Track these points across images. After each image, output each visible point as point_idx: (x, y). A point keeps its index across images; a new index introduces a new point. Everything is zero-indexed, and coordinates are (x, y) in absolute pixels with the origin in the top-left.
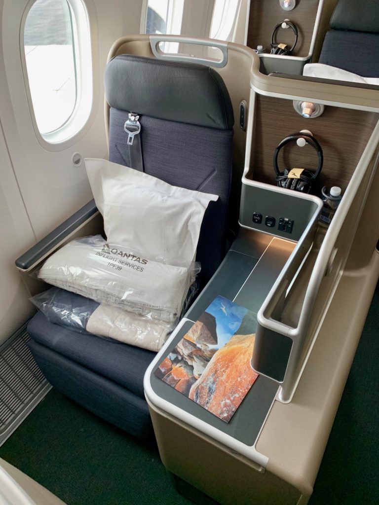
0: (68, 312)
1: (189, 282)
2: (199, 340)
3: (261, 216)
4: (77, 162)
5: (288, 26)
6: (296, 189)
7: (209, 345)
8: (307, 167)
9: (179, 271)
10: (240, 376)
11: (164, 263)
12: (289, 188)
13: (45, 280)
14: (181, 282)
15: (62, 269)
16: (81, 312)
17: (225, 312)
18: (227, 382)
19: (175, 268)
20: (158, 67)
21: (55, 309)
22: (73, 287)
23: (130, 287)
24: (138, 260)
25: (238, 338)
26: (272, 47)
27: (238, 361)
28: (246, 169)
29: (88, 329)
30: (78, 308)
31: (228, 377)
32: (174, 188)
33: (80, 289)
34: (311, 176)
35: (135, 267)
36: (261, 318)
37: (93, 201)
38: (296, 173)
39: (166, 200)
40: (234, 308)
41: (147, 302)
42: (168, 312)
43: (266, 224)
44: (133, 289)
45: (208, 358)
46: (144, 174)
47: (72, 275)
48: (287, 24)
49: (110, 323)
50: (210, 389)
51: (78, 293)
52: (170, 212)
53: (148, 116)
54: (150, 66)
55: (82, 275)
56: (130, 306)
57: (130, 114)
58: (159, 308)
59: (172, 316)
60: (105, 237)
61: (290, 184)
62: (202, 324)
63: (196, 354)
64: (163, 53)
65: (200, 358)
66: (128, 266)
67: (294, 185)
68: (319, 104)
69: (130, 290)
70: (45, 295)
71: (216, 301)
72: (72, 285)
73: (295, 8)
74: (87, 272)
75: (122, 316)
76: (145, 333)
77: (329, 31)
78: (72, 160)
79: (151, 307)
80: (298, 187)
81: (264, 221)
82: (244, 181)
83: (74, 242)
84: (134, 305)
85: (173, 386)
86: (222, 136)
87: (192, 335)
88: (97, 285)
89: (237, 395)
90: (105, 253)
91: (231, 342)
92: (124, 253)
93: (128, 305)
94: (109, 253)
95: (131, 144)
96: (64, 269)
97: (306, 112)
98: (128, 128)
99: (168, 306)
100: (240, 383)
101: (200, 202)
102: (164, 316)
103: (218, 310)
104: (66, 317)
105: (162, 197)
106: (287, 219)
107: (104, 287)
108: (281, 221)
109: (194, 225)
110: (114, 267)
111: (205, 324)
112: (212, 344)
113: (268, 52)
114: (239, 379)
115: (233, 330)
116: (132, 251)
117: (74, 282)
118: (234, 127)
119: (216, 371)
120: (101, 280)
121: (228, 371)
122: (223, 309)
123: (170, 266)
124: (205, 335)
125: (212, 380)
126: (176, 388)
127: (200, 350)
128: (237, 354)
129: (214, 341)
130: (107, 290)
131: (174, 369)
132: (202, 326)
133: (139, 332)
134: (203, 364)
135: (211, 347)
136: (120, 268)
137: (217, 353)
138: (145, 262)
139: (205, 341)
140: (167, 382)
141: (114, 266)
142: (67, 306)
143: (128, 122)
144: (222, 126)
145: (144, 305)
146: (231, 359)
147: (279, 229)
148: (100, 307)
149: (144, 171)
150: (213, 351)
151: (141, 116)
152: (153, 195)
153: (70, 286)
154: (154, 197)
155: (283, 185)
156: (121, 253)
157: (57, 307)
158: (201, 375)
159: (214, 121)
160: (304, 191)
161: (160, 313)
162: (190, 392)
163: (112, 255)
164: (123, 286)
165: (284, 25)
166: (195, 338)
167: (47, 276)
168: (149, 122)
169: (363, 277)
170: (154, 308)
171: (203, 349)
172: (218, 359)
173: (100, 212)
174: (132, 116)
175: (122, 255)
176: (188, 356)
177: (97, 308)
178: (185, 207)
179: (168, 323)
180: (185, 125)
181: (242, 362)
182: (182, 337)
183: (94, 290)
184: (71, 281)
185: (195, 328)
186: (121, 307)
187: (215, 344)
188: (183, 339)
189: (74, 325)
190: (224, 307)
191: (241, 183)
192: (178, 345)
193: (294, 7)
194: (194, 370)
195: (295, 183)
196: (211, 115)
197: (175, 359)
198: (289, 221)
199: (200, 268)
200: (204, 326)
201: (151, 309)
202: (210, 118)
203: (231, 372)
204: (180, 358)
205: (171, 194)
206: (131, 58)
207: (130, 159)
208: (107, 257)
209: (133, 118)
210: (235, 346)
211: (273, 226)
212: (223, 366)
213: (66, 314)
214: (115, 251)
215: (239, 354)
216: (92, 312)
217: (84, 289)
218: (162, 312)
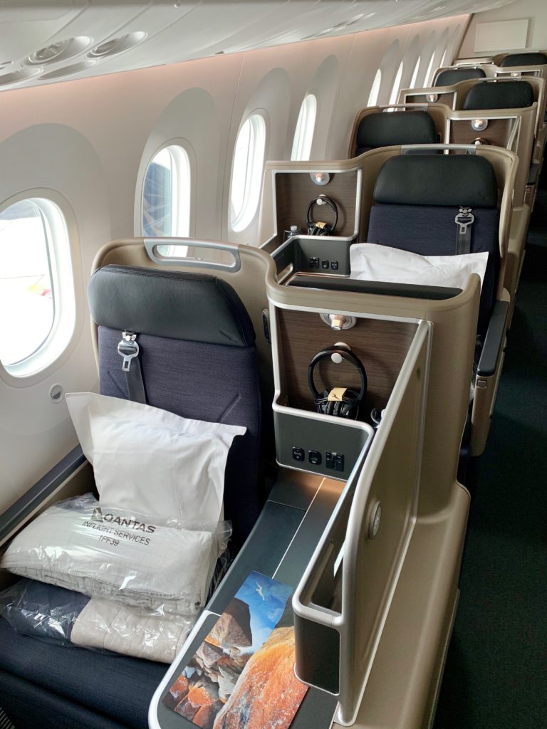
0: (44, 616)
1: (216, 554)
2: (227, 641)
3: (302, 451)
4: (57, 396)
5: (324, 203)
6: (340, 415)
7: (240, 648)
8: (351, 385)
9: (201, 538)
10: (284, 691)
11: (179, 528)
12: (331, 414)
13: (11, 570)
14: (203, 554)
15: (34, 551)
16: (63, 615)
17: (262, 595)
18: (266, 703)
19: (195, 534)
20: (154, 280)
21: (24, 613)
22: (51, 577)
23: (132, 569)
24: (142, 527)
25: (280, 632)
26: (309, 226)
27: (280, 668)
28: (277, 392)
29: (73, 639)
30: (60, 608)
31: (267, 695)
32: (188, 421)
33: (61, 578)
34: (356, 397)
35: (138, 539)
36: (297, 606)
37: (79, 448)
38: (337, 394)
39: (177, 440)
40: (274, 588)
41: (156, 589)
42: (187, 601)
43: (310, 461)
44: (136, 572)
45: (239, 668)
46: (147, 407)
47: (49, 559)
48: (323, 200)
49: (103, 626)
50: (242, 716)
51: (59, 584)
52: (183, 455)
53: (148, 334)
54: (143, 278)
55: (65, 557)
56: (133, 598)
57: (124, 334)
58: (173, 597)
59: (192, 606)
60: (97, 496)
61: (332, 408)
62: (230, 616)
63: (222, 664)
64: (163, 257)
65: (228, 670)
66: (128, 538)
67: (337, 410)
68: (351, 317)
69: (132, 574)
70: (12, 592)
71: (249, 580)
72: (49, 574)
73: (329, 182)
74: (70, 553)
75: (122, 614)
76: (156, 638)
77: (374, 205)
78: (49, 394)
79: (162, 597)
80: (343, 410)
81: (307, 456)
82: (276, 407)
83: (53, 509)
84: (138, 596)
85: (190, 718)
86: (242, 354)
87: (216, 637)
88: (84, 571)
89: (280, 722)
90: (95, 522)
91: (271, 640)
92: (122, 518)
93: (130, 596)
94: (102, 521)
95: (128, 370)
96: (37, 550)
97: (336, 324)
98: (121, 351)
99: (187, 592)
100: (284, 702)
101: (221, 438)
102: (182, 608)
103: (253, 593)
104: (41, 623)
105: (171, 436)
106: (334, 454)
107: (95, 573)
108: (327, 457)
109: (215, 470)
110: (108, 542)
111: (234, 617)
112: (245, 645)
113: (305, 232)
114: (283, 696)
115: (273, 621)
116: (133, 514)
117: (52, 569)
118: (256, 341)
119: (251, 687)
120: (90, 562)
121: (267, 685)
122: (260, 591)
123: (188, 531)
124: (234, 633)
125: (245, 702)
126: (194, 721)
127: (227, 656)
128: (279, 657)
129: (247, 641)
130: (99, 577)
131: (191, 691)
132: (231, 621)
133: (147, 636)
134: (231, 678)
135: (243, 650)
136: (116, 543)
137: (251, 660)
138: (152, 529)
139: (235, 642)
140: (182, 714)
141: (108, 539)
142: (43, 607)
143: (122, 343)
144: (240, 343)
145: (152, 594)
146: (271, 665)
147: (327, 467)
148: (91, 601)
149: (148, 402)
150: (246, 657)
151: (138, 335)
152: (159, 434)
153: (46, 576)
154: (159, 437)
155: (324, 409)
156: (118, 520)
157: (27, 609)
158: (229, 695)
159: (230, 339)
160: (351, 417)
161: (176, 605)
162: (214, 726)
163: (106, 523)
164: (121, 569)
165: (319, 202)
166: (221, 640)
167: (12, 563)
168: (148, 341)
169: (443, 524)
170: (166, 597)
171: (231, 655)
172: (253, 668)
173: (90, 461)
174: (127, 335)
175: (119, 522)
176: (212, 668)
177: (86, 604)
178: (202, 447)
179: (188, 618)
180: (195, 344)
181: (286, 668)
182: (203, 641)
183: (82, 580)
184: (48, 568)
185: (221, 625)
186: (120, 600)
187: (249, 646)
188: (203, 643)
189: (53, 636)
190: (261, 588)
191: (272, 410)
192: (197, 652)
193: (328, 180)
194: (220, 689)
195: (337, 407)
196: (224, 332)
197: (193, 675)
198: (337, 455)
199: (231, 530)
200: (234, 620)
201: (163, 599)
202: (225, 335)
203: (271, 685)
204: (200, 673)
205: (184, 430)
206: (120, 270)
207: (128, 388)
208: (98, 528)
209: (128, 338)
210: (277, 645)
211: (319, 463)
212: (261, 677)
213: (41, 619)
214: (110, 517)
215: (282, 657)
216: (79, 611)
217: (66, 579)
218: (178, 602)
